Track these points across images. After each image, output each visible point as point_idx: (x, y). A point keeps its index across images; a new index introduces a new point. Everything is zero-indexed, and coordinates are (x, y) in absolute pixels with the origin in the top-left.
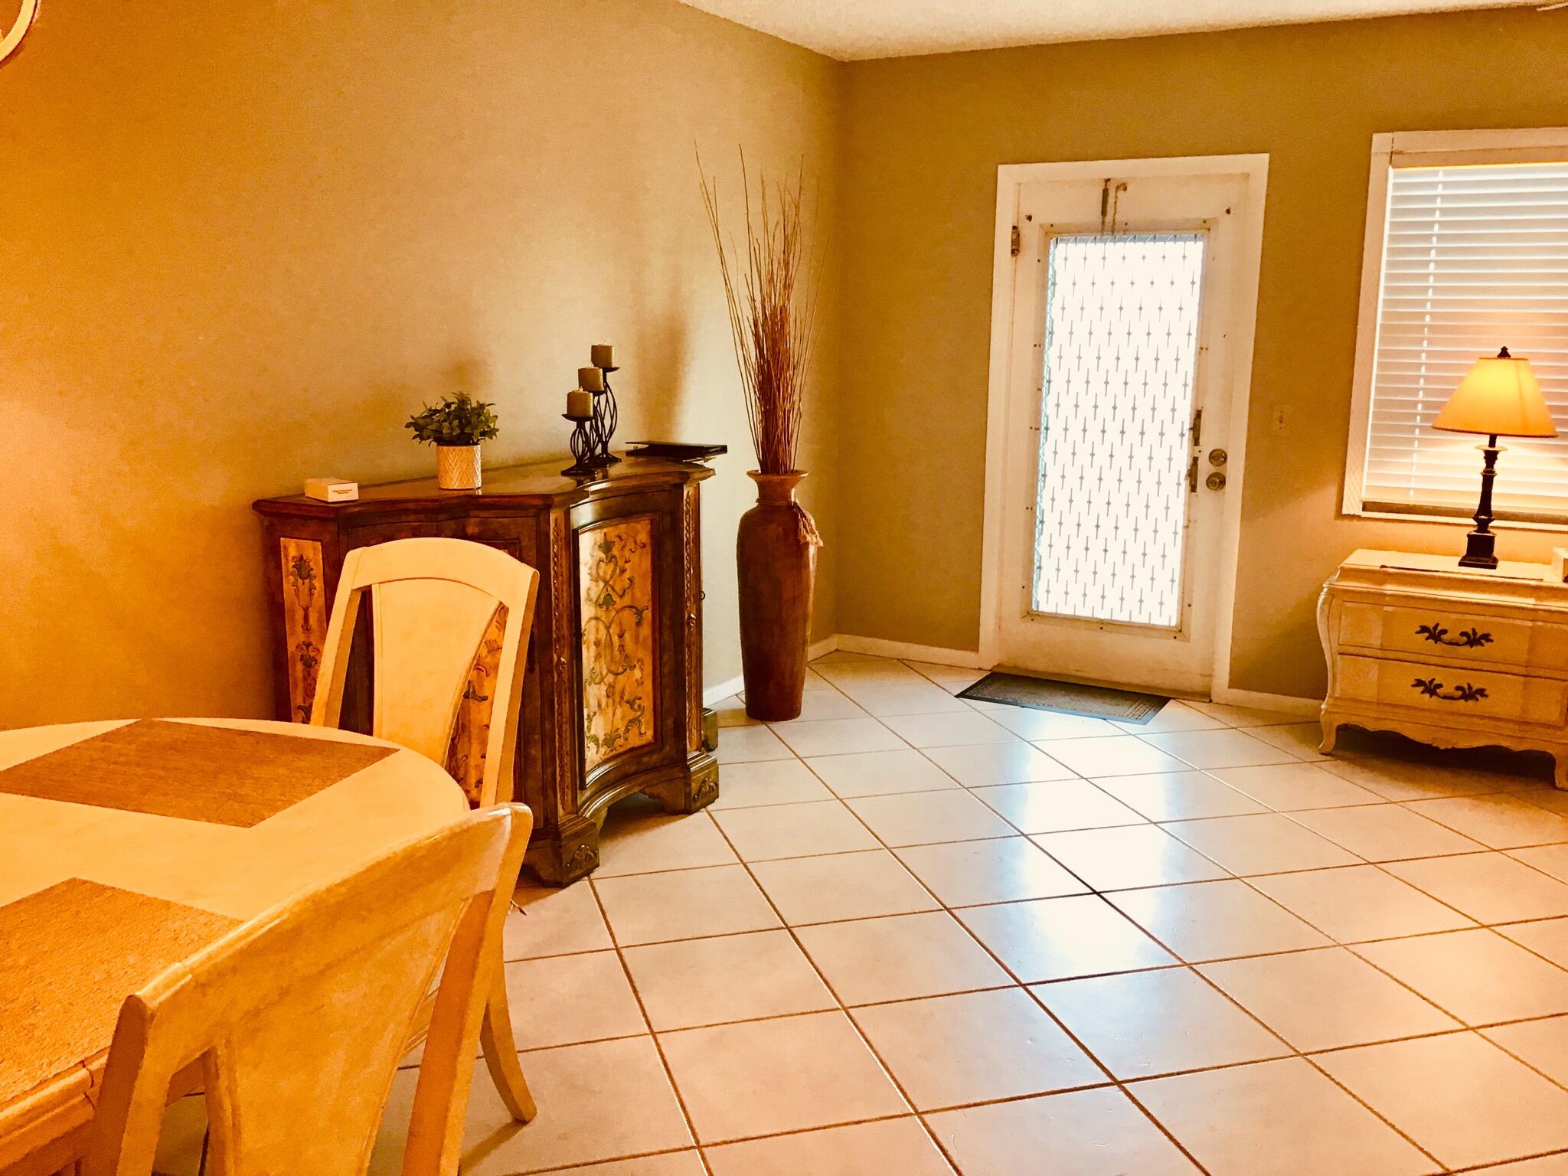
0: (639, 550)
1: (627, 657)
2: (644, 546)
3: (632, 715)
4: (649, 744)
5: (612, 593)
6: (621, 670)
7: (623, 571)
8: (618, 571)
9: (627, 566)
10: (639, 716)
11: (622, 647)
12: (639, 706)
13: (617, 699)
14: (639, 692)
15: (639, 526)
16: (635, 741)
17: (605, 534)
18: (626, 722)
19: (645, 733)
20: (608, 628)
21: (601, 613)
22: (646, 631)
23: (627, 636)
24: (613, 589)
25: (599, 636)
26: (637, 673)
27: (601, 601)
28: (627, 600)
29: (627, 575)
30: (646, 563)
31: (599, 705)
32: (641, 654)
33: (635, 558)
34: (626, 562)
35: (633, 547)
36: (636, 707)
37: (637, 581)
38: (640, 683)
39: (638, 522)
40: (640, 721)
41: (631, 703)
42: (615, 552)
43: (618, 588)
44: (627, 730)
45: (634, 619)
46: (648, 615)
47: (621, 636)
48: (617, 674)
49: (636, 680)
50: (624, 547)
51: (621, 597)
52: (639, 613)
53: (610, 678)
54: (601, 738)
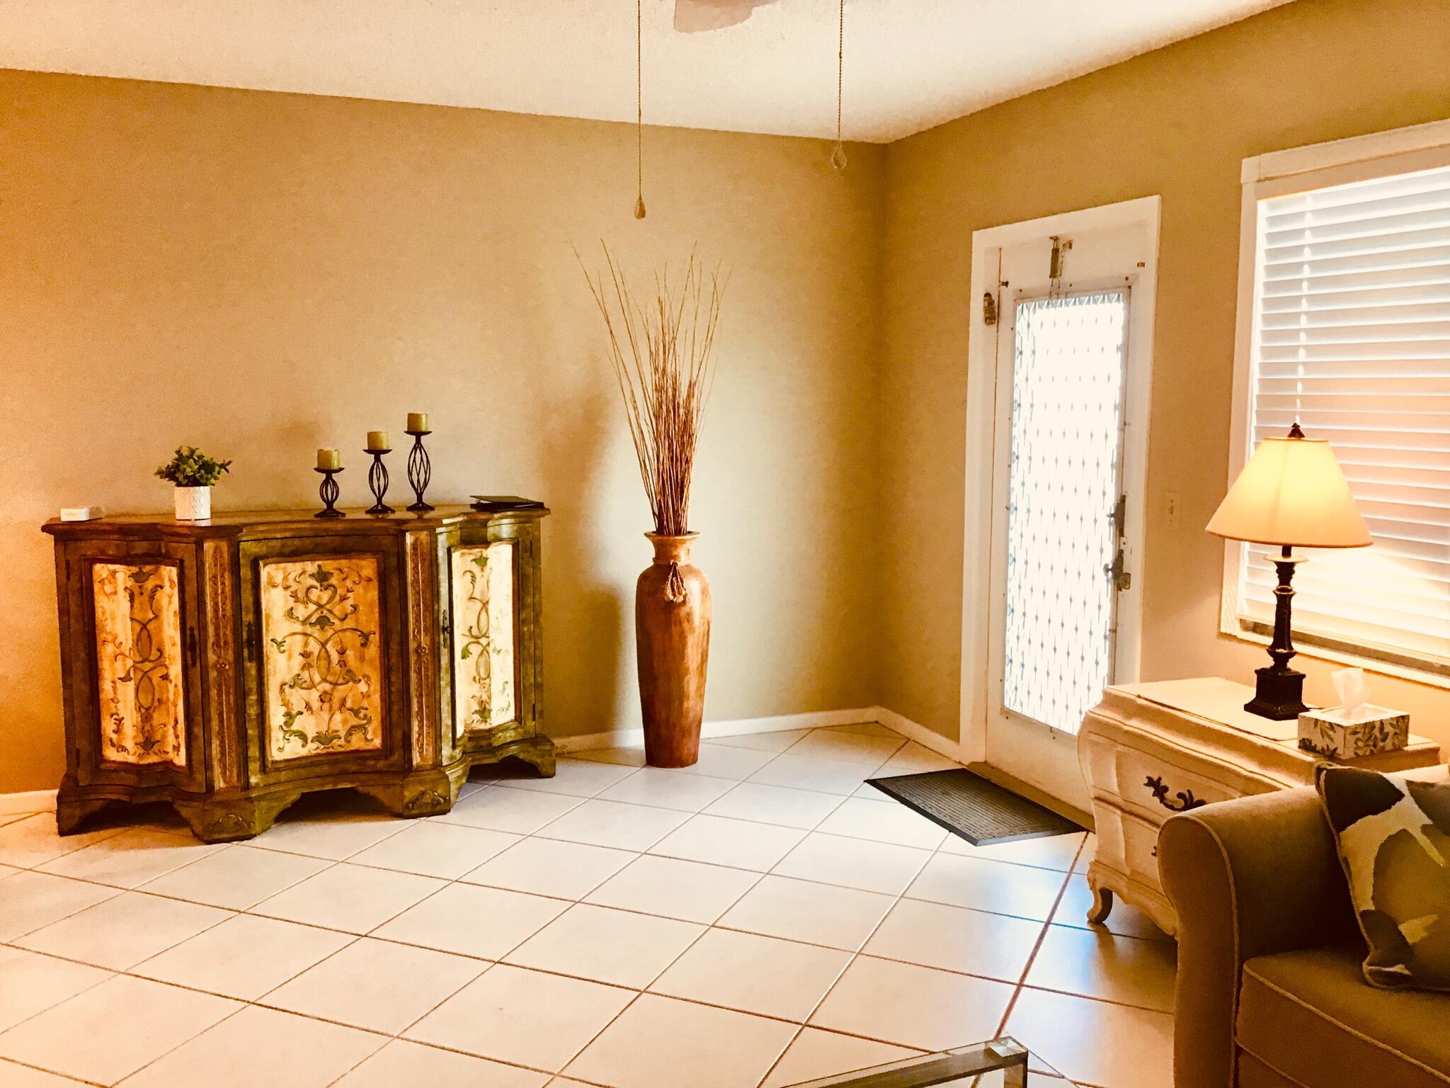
0: (364, 583)
1: (349, 671)
2: (370, 580)
3: (355, 721)
4: (377, 750)
5: (329, 615)
6: (341, 681)
7: (344, 598)
8: (337, 598)
9: (350, 594)
10: (366, 724)
11: (343, 663)
12: (365, 716)
13: (336, 704)
14: (365, 703)
15: (363, 563)
16: (357, 743)
17: (319, 566)
18: (348, 726)
19: (372, 740)
20: (323, 645)
21: (315, 632)
22: (373, 651)
23: (350, 653)
24: (330, 611)
25: (308, 650)
26: (363, 687)
27: (313, 619)
28: (349, 623)
29: (350, 602)
30: (374, 594)
31: (308, 707)
32: (368, 670)
33: (360, 589)
34: (348, 591)
35: (357, 579)
36: (361, 715)
37: (361, 608)
38: (366, 696)
39: (364, 559)
40: (365, 729)
41: (356, 713)
42: (333, 581)
43: (337, 611)
44: (349, 733)
45: (359, 641)
46: (375, 639)
47: (342, 652)
48: (335, 684)
49: (362, 693)
50: (344, 579)
51: (342, 620)
52: (366, 637)
53: (327, 687)
54: (311, 734)
